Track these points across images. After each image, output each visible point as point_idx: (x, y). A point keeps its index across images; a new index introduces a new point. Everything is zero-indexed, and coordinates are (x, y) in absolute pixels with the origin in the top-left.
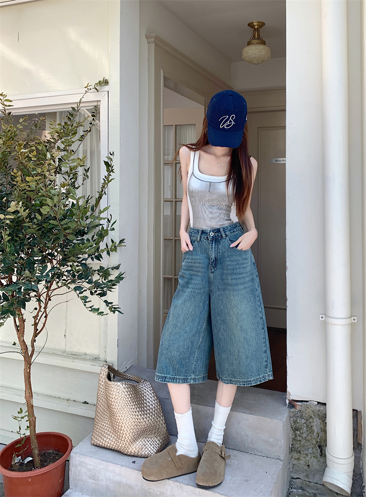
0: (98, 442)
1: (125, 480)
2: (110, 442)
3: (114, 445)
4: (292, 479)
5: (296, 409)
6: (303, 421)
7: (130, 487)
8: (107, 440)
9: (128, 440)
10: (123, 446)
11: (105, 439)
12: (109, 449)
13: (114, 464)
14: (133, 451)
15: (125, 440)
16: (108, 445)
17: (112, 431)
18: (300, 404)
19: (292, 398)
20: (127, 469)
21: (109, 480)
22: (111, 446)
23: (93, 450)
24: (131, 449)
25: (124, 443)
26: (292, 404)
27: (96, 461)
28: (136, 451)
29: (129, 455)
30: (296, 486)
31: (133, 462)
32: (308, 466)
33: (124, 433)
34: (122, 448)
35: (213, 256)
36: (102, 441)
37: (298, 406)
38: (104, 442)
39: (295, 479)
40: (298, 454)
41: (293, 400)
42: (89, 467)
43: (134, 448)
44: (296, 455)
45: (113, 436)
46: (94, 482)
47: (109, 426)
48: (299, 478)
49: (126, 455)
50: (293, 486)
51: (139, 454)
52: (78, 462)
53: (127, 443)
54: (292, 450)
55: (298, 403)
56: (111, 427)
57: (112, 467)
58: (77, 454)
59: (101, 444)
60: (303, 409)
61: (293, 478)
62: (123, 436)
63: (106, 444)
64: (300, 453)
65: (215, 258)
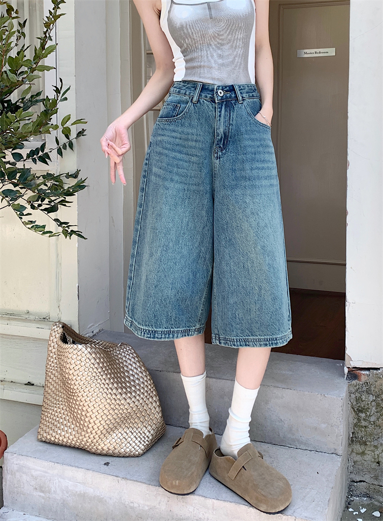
0: (48, 437)
1: (92, 490)
2: (67, 435)
3: (75, 439)
4: (353, 483)
5: (360, 381)
6: (371, 398)
7: (101, 500)
8: (63, 433)
9: (99, 432)
10: (90, 440)
11: (59, 432)
12: (66, 446)
13: (73, 468)
14: (105, 448)
15: (94, 432)
16: (65, 440)
17: (71, 420)
18: (367, 372)
19: (354, 364)
20: (96, 474)
21: (67, 493)
22: (69, 441)
23: (41, 448)
24: (103, 445)
25: (92, 436)
26: (354, 373)
27: (46, 464)
28: (110, 448)
29: (100, 455)
30: (358, 493)
31: (105, 464)
32: (378, 463)
33: (92, 421)
34: (88, 444)
35: (221, 131)
36: (54, 434)
37: (363, 376)
38: (57, 437)
39: (357, 482)
40: (363, 447)
41: (356, 368)
42: (34, 473)
43: (108, 444)
44: (358, 448)
45: (73, 426)
46: (42, 494)
47: (66, 413)
48: (364, 481)
49: (94, 454)
50: (355, 492)
51: (116, 451)
52: (16, 467)
53: (97, 436)
54: (352, 441)
55: (363, 372)
56: (69, 414)
57: (70, 472)
58: (15, 455)
59: (53, 439)
60: (372, 381)
61: (354, 481)
62: (90, 426)
63: (61, 438)
64: (366, 445)
65: (225, 133)
